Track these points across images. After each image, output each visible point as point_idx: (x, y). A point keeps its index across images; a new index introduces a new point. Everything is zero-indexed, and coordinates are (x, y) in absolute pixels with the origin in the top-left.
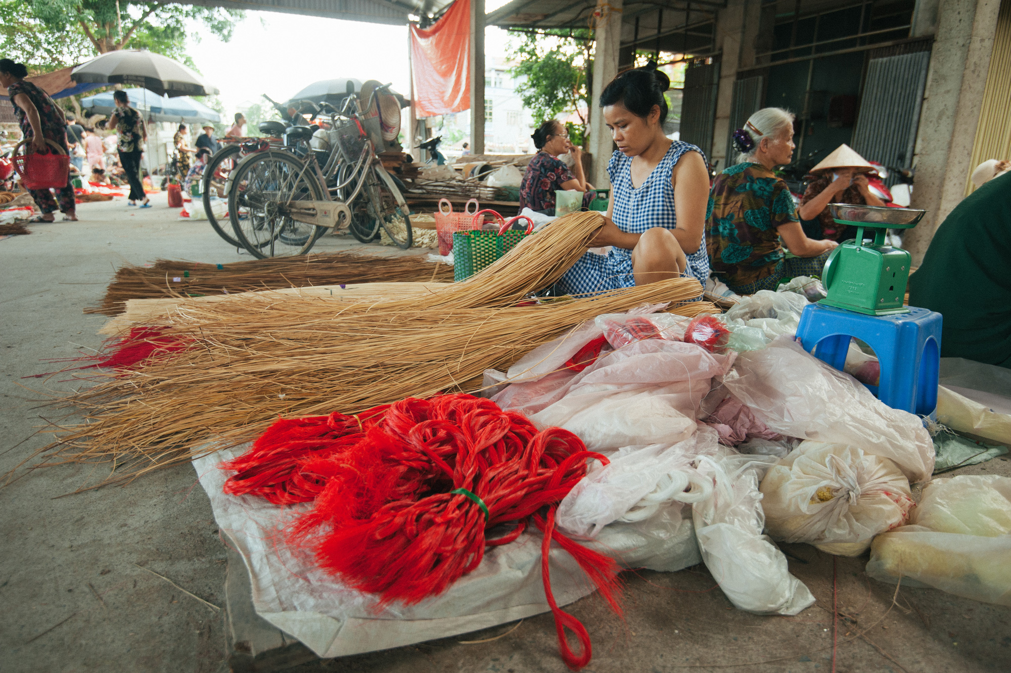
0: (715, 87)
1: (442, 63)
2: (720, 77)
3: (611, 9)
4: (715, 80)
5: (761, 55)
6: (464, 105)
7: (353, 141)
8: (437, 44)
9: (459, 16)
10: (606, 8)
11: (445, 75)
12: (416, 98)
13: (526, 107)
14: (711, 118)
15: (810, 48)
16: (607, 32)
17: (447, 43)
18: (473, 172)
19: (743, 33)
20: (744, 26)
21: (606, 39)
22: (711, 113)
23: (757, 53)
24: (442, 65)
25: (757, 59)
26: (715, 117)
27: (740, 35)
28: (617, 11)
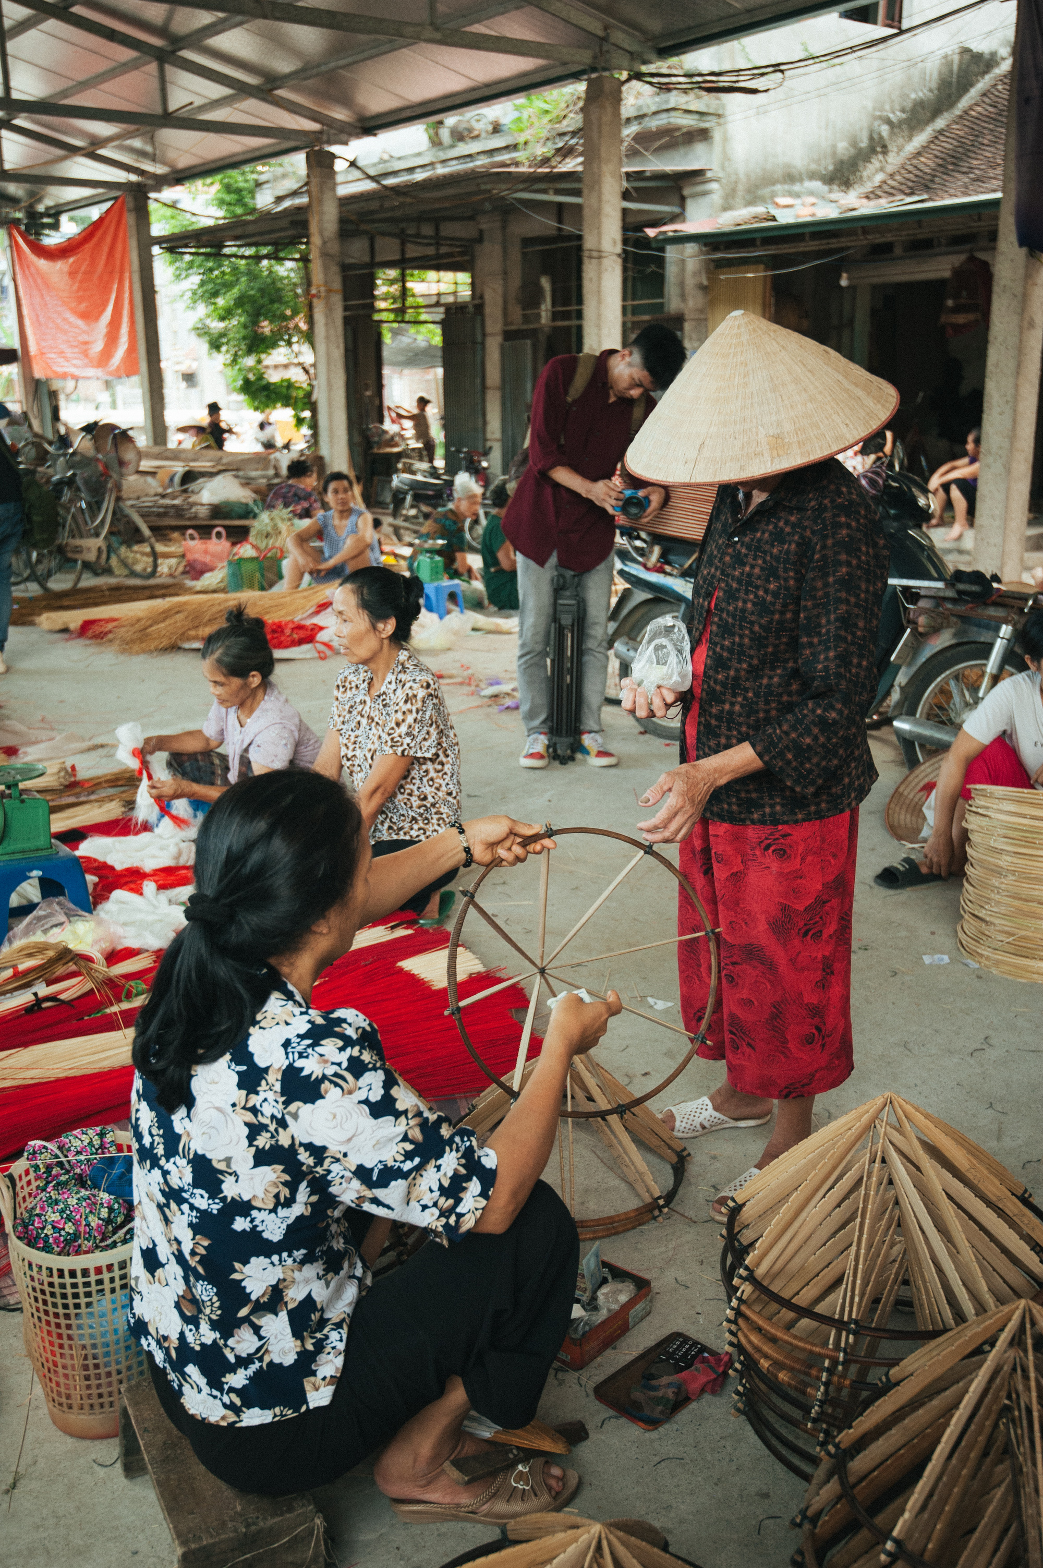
0: (479, 346)
1: (80, 300)
2: (484, 335)
3: (329, 291)
4: (479, 339)
5: (528, 312)
6: (129, 369)
7: (94, 479)
8: (72, 274)
9: (109, 239)
10: (322, 289)
11: (90, 316)
12: (33, 349)
13: (215, 354)
14: (479, 387)
15: (569, 312)
16: (327, 316)
17: (89, 273)
18: (172, 480)
19: (505, 280)
20: (505, 273)
21: (326, 324)
22: (478, 381)
23: (524, 309)
24: (80, 303)
25: (524, 316)
26: (484, 388)
27: (501, 282)
28: (336, 291)
